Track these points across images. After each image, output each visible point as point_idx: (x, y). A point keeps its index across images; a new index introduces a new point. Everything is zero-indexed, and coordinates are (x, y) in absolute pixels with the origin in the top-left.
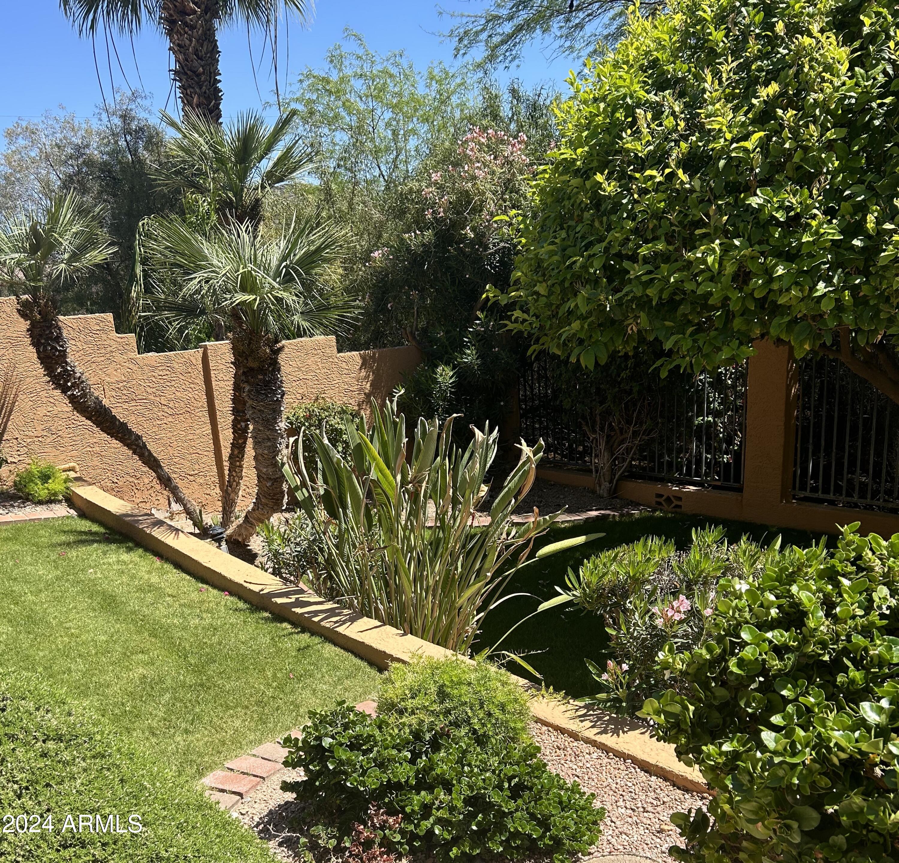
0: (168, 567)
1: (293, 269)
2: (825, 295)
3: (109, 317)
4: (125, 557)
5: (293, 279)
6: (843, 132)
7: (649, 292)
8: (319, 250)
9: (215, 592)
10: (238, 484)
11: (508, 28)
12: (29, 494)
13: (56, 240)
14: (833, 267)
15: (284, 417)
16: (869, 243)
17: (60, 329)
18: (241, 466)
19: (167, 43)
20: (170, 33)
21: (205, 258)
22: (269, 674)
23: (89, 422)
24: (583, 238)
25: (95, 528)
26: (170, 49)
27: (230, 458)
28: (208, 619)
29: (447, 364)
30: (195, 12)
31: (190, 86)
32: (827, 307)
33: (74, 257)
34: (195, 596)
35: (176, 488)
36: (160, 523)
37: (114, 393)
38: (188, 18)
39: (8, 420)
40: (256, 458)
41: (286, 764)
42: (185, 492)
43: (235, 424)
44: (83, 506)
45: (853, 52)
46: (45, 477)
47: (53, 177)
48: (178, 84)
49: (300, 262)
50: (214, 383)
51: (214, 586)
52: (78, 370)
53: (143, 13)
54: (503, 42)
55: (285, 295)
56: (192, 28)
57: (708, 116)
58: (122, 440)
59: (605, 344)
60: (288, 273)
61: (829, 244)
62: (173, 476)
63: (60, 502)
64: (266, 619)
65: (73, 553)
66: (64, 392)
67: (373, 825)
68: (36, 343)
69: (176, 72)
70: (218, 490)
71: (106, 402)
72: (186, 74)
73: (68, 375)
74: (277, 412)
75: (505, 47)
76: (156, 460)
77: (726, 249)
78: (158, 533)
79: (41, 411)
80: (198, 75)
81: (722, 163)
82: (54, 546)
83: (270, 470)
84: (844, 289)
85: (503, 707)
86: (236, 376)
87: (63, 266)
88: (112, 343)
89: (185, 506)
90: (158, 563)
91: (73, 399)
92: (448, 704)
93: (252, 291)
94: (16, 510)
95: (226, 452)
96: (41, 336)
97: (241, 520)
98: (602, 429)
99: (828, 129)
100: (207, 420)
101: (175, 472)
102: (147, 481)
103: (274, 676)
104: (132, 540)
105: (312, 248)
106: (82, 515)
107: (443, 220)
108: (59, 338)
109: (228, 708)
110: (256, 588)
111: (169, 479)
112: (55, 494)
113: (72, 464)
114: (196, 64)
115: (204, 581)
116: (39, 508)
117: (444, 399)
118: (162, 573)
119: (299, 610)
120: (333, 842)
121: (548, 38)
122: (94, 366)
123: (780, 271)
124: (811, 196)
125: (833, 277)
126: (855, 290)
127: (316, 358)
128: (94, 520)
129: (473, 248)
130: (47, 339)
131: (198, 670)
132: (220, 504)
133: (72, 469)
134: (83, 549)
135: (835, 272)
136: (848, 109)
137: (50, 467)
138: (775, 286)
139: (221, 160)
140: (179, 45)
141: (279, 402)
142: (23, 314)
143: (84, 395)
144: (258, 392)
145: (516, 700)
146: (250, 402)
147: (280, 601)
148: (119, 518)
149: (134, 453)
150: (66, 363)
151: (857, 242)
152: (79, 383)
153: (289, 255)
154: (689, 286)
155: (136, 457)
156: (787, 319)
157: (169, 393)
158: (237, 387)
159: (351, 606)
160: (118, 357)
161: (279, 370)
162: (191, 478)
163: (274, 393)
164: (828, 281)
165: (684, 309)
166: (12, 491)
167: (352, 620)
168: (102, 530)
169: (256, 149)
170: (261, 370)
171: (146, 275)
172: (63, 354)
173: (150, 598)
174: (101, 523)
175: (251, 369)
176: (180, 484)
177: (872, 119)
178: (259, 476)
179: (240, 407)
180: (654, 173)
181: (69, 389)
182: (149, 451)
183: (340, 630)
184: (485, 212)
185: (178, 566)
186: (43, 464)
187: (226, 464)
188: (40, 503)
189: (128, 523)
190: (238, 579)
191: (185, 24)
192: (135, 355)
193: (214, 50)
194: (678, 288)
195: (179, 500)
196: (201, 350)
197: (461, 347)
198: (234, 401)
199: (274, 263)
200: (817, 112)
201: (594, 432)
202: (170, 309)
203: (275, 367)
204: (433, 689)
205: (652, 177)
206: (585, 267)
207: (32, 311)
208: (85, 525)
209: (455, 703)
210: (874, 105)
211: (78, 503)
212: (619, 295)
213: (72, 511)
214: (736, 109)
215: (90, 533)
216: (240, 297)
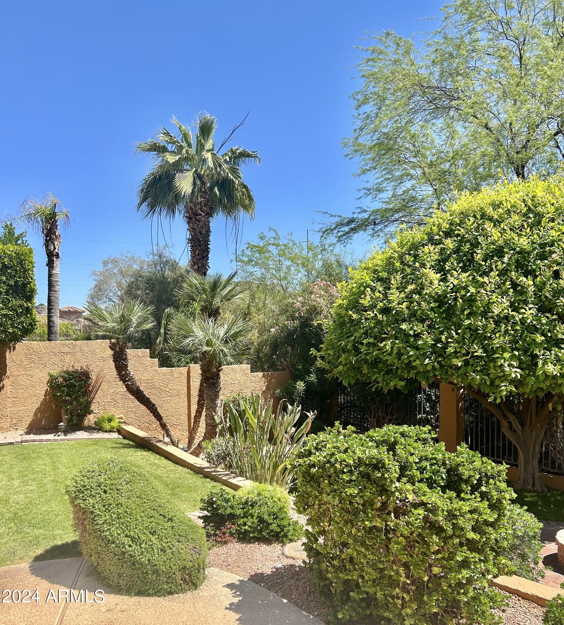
0: (162, 458)
1: (229, 338)
2: (428, 364)
3: (148, 351)
4: (145, 453)
5: (228, 342)
6: (437, 304)
7: (368, 357)
8: (240, 331)
9: (181, 468)
10: (197, 429)
11: (346, 229)
12: (101, 427)
13: (131, 319)
14: (432, 353)
15: (220, 399)
16: (444, 345)
17: (126, 355)
18: (199, 421)
19: (187, 226)
20: (188, 223)
21: (193, 332)
22: (199, 493)
23: (133, 397)
24: (346, 334)
25: (131, 443)
26: (188, 229)
27: (195, 417)
28: (177, 475)
29: (302, 381)
30: (201, 215)
31: (195, 246)
32: (429, 368)
33: (137, 326)
34: (173, 468)
35: (168, 429)
36: (161, 441)
37: (145, 385)
38: (198, 217)
39: (96, 393)
40: (206, 416)
41: (201, 509)
42: (172, 433)
43: (199, 402)
44: (126, 434)
45: (441, 276)
46: (110, 420)
47: (124, 281)
48: (190, 245)
49: (232, 336)
50: (191, 383)
51: (181, 466)
52: (132, 373)
53: (177, 212)
54: (344, 235)
55: (224, 349)
56: (199, 221)
57: (391, 294)
58: (146, 406)
59: (353, 377)
60: (226, 340)
61: (430, 345)
62: (167, 424)
63: (115, 432)
64: (201, 477)
65: (122, 451)
66: (124, 382)
67: (227, 528)
68: (115, 361)
69: (189, 240)
70: (187, 433)
71: (141, 388)
72: (194, 240)
73: (127, 375)
74: (217, 396)
75: (344, 237)
76: (160, 416)
77: (393, 343)
78: (159, 445)
79: (111, 391)
80: (200, 241)
81: (394, 312)
82: (114, 448)
83: (212, 422)
84: (435, 362)
85: (279, 499)
86: (202, 379)
87: (132, 329)
88: (147, 362)
89: (171, 438)
90: (158, 456)
91: (127, 387)
92: (260, 497)
93: (211, 346)
94: (95, 434)
95: (193, 415)
96: (118, 357)
97: (196, 445)
98: (374, 417)
99: (431, 303)
100: (186, 400)
101: (168, 423)
102: (154, 426)
103: (201, 493)
104: (147, 448)
105: (238, 330)
106: (125, 438)
107: (303, 317)
108: (125, 359)
109: (182, 501)
110: (199, 466)
111: (165, 425)
112: (113, 428)
113: (121, 416)
114: (199, 236)
115: (177, 463)
116: (105, 434)
117: (300, 397)
118: (160, 460)
119: (214, 473)
120: (213, 532)
121: (365, 235)
122: (138, 372)
123: (411, 353)
124: (423, 327)
125: (431, 357)
126: (439, 363)
127: (240, 374)
128: (130, 440)
129: (316, 330)
130: (120, 359)
131: (172, 490)
132: (187, 440)
133: (121, 418)
134: (126, 450)
135: (432, 355)
136: (439, 296)
137: (113, 416)
138: (411, 359)
139: (204, 290)
140: (192, 228)
141: (218, 392)
142: (111, 348)
143: (133, 385)
144: (210, 387)
145: (285, 498)
146: (206, 391)
147: (207, 470)
148: (142, 439)
149: (151, 412)
150: (127, 370)
151: (439, 345)
152: (131, 379)
153: (228, 332)
154: (381, 356)
155: (152, 414)
156: (415, 371)
157: (170, 386)
158: (201, 385)
159: (235, 473)
160: (149, 368)
161: (220, 378)
162: (175, 426)
163: (217, 387)
164: (430, 358)
165: (380, 365)
166: (94, 426)
167: (234, 477)
168: (134, 444)
169: (219, 287)
170: (212, 378)
171: (165, 333)
172: (126, 366)
173: (154, 467)
174: (133, 441)
175: (208, 377)
176: (170, 429)
177: (448, 300)
178: (206, 424)
179: (202, 394)
180: (370, 313)
181: (127, 381)
182: (158, 412)
183: (230, 480)
184: (322, 315)
185: (166, 458)
186: (110, 414)
187: (193, 421)
188: (106, 431)
189: (146, 440)
190: (192, 462)
191: (196, 220)
192: (157, 368)
193: (208, 231)
194: (377, 357)
195: (168, 435)
196: (187, 368)
197: (309, 373)
198: (199, 391)
199: (222, 335)
200: (427, 297)
201: (371, 418)
202: (176, 351)
203: (218, 376)
204: (256, 492)
205: (370, 314)
206: (346, 346)
207: (116, 347)
208: (126, 442)
209: (263, 497)
210: (448, 295)
211: (123, 432)
212: (357, 357)
213: (120, 436)
214: (400, 292)
215: (129, 444)
216: (205, 348)
